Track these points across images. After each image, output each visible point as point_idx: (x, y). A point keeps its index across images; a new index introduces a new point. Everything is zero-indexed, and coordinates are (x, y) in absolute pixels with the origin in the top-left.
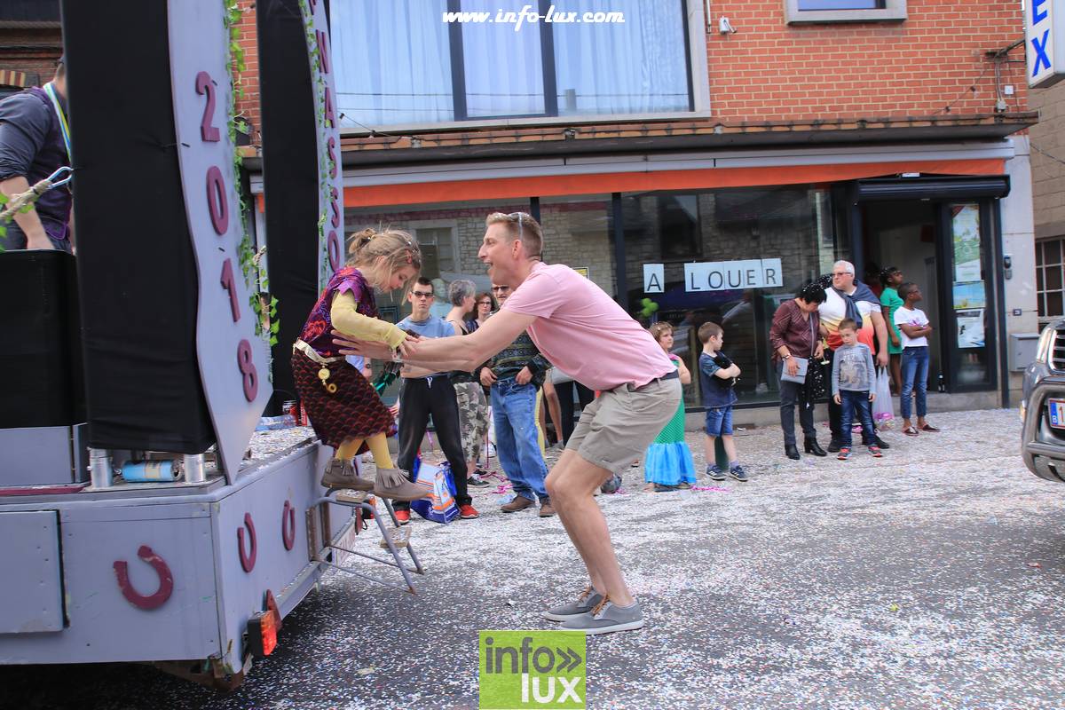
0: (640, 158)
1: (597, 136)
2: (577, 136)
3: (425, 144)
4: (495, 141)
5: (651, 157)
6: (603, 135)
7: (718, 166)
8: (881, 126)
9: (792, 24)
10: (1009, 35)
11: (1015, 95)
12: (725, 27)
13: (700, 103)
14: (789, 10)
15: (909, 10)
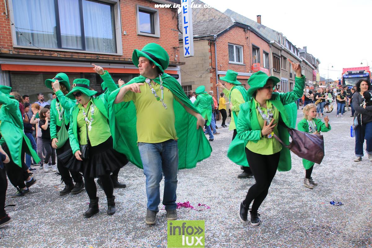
0: (108, 64)
1: (104, 59)
2: (99, 58)
3: (61, 56)
4: (80, 57)
5: (111, 64)
6: (105, 59)
7: (125, 68)
9: (139, 35)
10: (177, 44)
11: (178, 57)
12: (125, 33)
13: (120, 52)
14: (138, 31)
15: (160, 36)
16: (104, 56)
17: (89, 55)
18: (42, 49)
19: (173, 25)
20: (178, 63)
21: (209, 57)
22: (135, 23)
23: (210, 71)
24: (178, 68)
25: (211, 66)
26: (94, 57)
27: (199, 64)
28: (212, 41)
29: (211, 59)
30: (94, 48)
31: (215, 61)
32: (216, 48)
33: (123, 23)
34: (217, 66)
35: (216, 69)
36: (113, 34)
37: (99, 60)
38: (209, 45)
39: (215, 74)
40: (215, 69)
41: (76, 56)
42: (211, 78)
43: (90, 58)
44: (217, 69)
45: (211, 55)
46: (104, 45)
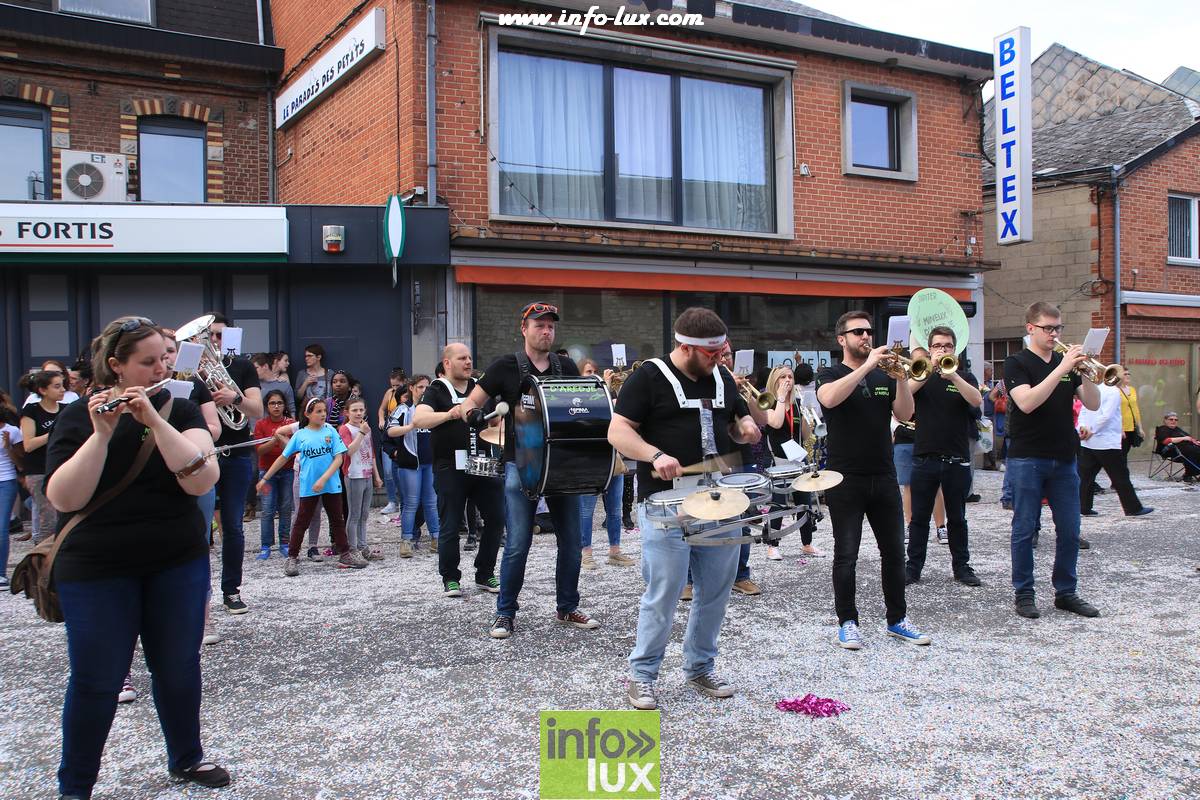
0: (747, 267)
1: (735, 250)
2: (720, 248)
3: (611, 242)
4: (663, 245)
5: (755, 267)
6: (738, 250)
7: (799, 278)
8: (912, 261)
9: (847, 175)
10: (974, 201)
11: (977, 244)
12: (804, 171)
13: (786, 228)
14: (846, 164)
15: (920, 175)
16: (736, 242)
17: (692, 240)
18: (561, 222)
19: (965, 139)
20: (975, 265)
21: (1090, 242)
22: (839, 138)
23: (1093, 290)
24: (976, 281)
25: (1097, 274)
26: (704, 246)
27: (1053, 269)
28: (1106, 186)
29: (1100, 249)
30: (709, 218)
31: (1114, 257)
32: (1118, 210)
33: (798, 139)
34: (1122, 275)
35: (1114, 284)
36: (766, 175)
37: (718, 255)
38: (1092, 200)
39: (1110, 304)
40: (1110, 286)
41: (652, 243)
42: (1093, 314)
43: (694, 247)
44: (1119, 286)
45: (1097, 236)
46: (739, 209)
